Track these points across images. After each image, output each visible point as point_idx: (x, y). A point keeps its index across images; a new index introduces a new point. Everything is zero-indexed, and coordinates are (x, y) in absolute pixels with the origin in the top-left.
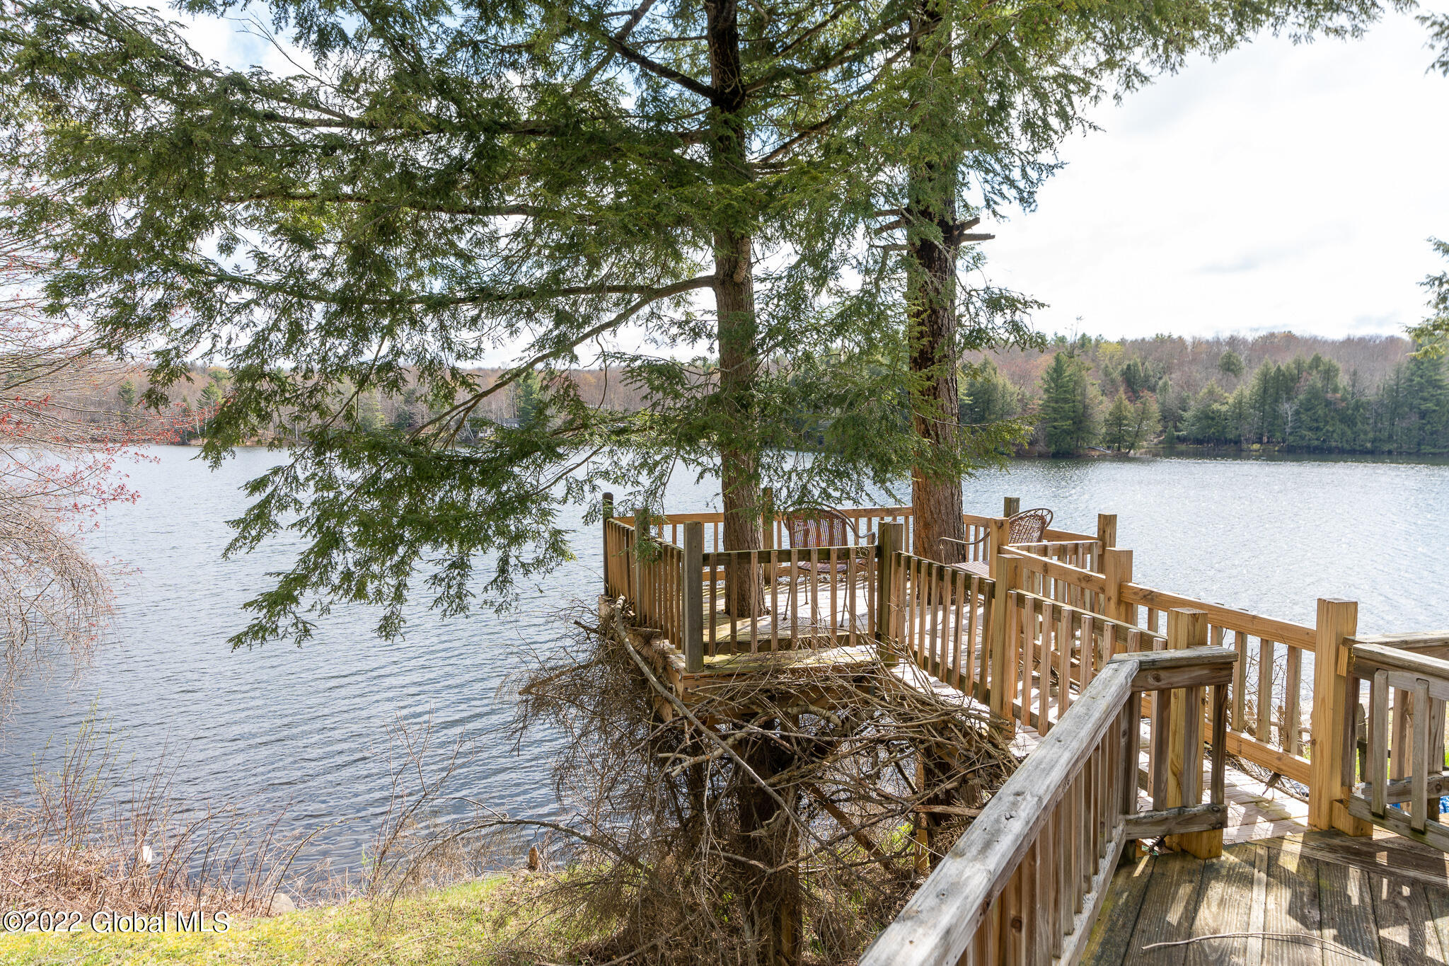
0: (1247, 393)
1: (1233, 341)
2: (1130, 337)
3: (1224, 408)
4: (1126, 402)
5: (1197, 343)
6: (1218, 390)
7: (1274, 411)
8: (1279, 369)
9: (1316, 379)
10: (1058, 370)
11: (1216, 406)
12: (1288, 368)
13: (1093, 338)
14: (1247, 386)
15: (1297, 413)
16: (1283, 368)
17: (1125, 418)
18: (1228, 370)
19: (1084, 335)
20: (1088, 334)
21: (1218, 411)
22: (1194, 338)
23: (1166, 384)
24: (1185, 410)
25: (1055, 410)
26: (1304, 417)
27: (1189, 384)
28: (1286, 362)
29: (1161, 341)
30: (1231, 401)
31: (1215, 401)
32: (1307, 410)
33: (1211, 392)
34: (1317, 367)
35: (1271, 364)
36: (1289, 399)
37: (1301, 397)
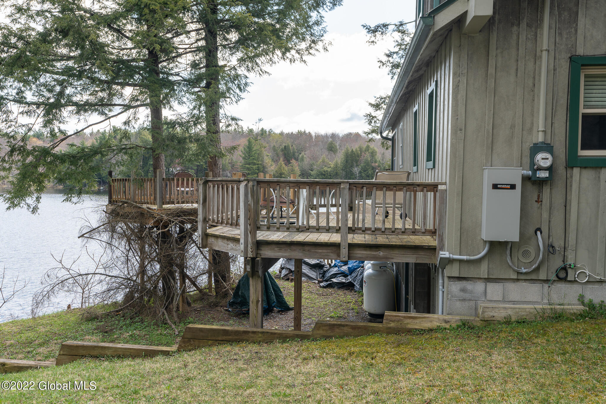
0: (339, 162)
1: (333, 136)
2: (286, 131)
3: (329, 170)
4: (284, 165)
5: (318, 137)
6: (326, 160)
7: (351, 171)
8: (352, 151)
9: (367, 156)
10: (249, 147)
11: (325, 169)
12: (356, 150)
13: (267, 130)
14: (339, 158)
15: (360, 172)
16: (354, 150)
17: (284, 174)
18: (331, 150)
19: (263, 129)
20: (265, 128)
21: (327, 171)
22: (315, 133)
23: (303, 156)
24: (312, 171)
25: (248, 169)
26: (363, 174)
27: (314, 158)
28: (355, 147)
29: (301, 134)
30: (332, 166)
31: (325, 166)
32: (365, 171)
33: (323, 161)
34: (368, 151)
35: (349, 148)
36: (357, 166)
37: (362, 165)
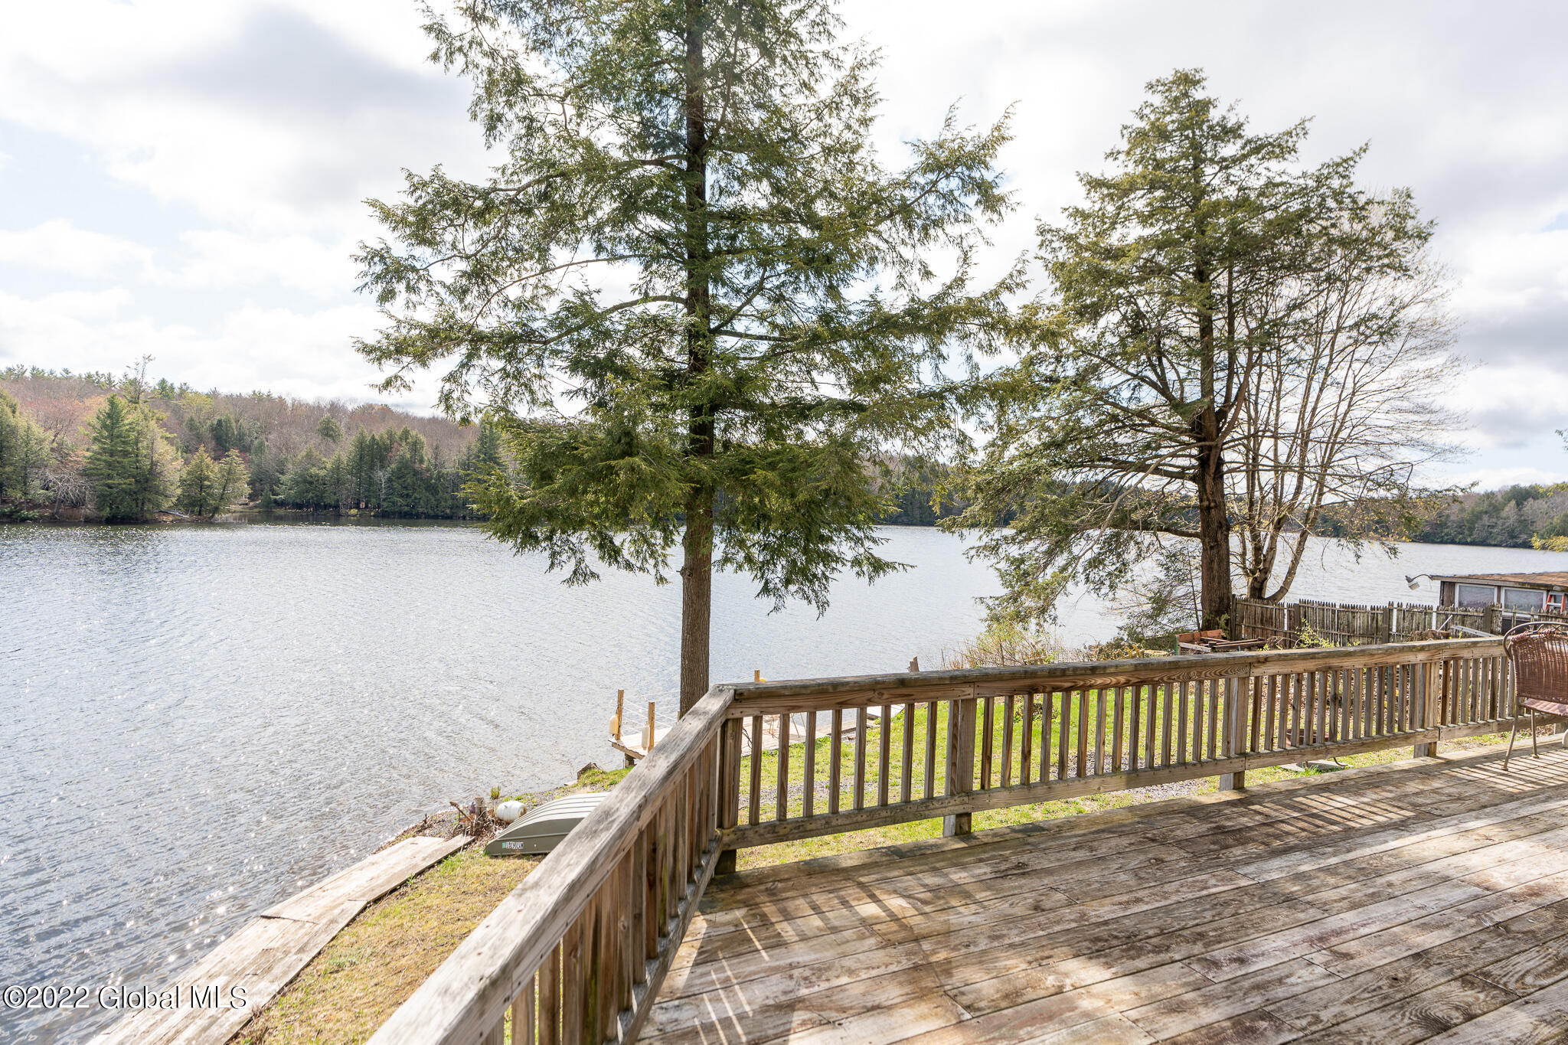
0: (344, 459)
1: (334, 408)
2: (224, 390)
3: (322, 473)
4: (208, 461)
5: (298, 406)
6: (316, 453)
7: (370, 478)
8: (373, 437)
9: (404, 451)
10: (113, 417)
11: (314, 470)
12: (382, 437)
13: (177, 385)
14: (344, 451)
15: (390, 480)
16: (377, 437)
17: (207, 478)
18: (327, 435)
19: (163, 381)
20: (169, 381)
21: (317, 475)
22: (294, 400)
23: (261, 444)
24: (283, 474)
25: (109, 465)
26: (395, 485)
27: (287, 446)
28: (380, 432)
29: (258, 399)
30: (329, 466)
31: (314, 465)
32: (399, 478)
33: (309, 456)
34: (407, 438)
35: (366, 433)
36: (382, 467)
37: (393, 466)
